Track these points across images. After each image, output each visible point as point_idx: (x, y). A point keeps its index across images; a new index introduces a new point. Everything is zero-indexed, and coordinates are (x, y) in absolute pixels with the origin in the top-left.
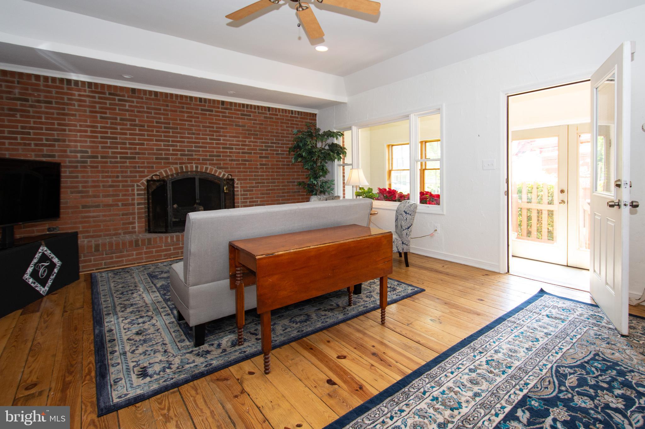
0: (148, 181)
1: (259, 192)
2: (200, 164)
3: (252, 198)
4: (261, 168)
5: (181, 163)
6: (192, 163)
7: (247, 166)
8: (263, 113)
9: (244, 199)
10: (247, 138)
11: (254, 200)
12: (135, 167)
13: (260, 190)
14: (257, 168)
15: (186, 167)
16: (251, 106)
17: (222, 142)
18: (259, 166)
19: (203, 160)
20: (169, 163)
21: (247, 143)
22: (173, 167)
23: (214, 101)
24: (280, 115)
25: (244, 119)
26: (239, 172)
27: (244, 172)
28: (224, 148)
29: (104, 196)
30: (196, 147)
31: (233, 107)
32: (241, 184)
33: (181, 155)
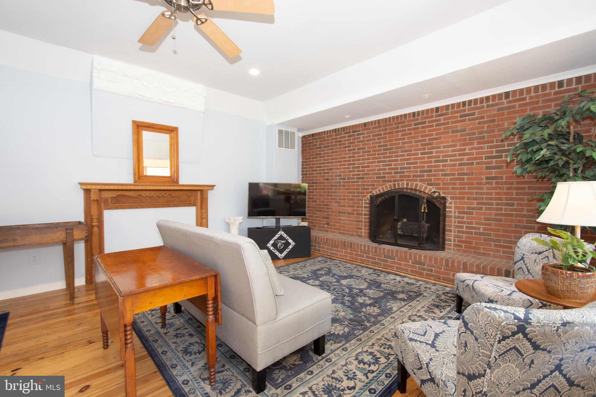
0: (370, 196)
1: (483, 217)
2: (411, 180)
3: (471, 223)
4: (486, 183)
5: (394, 181)
6: (403, 180)
7: (465, 181)
8: (496, 105)
9: (459, 222)
10: (468, 144)
11: (474, 225)
12: (364, 185)
13: (484, 214)
14: (481, 184)
15: (398, 184)
16: (476, 100)
17: (434, 154)
18: (484, 181)
19: (413, 176)
20: (385, 181)
21: (467, 151)
22: (388, 184)
23: (427, 111)
24: (531, 98)
25: (465, 121)
26: (453, 189)
27: (461, 188)
28: (435, 162)
29: (348, 206)
30: (408, 164)
31: (450, 110)
32: (455, 203)
33: (395, 173)
